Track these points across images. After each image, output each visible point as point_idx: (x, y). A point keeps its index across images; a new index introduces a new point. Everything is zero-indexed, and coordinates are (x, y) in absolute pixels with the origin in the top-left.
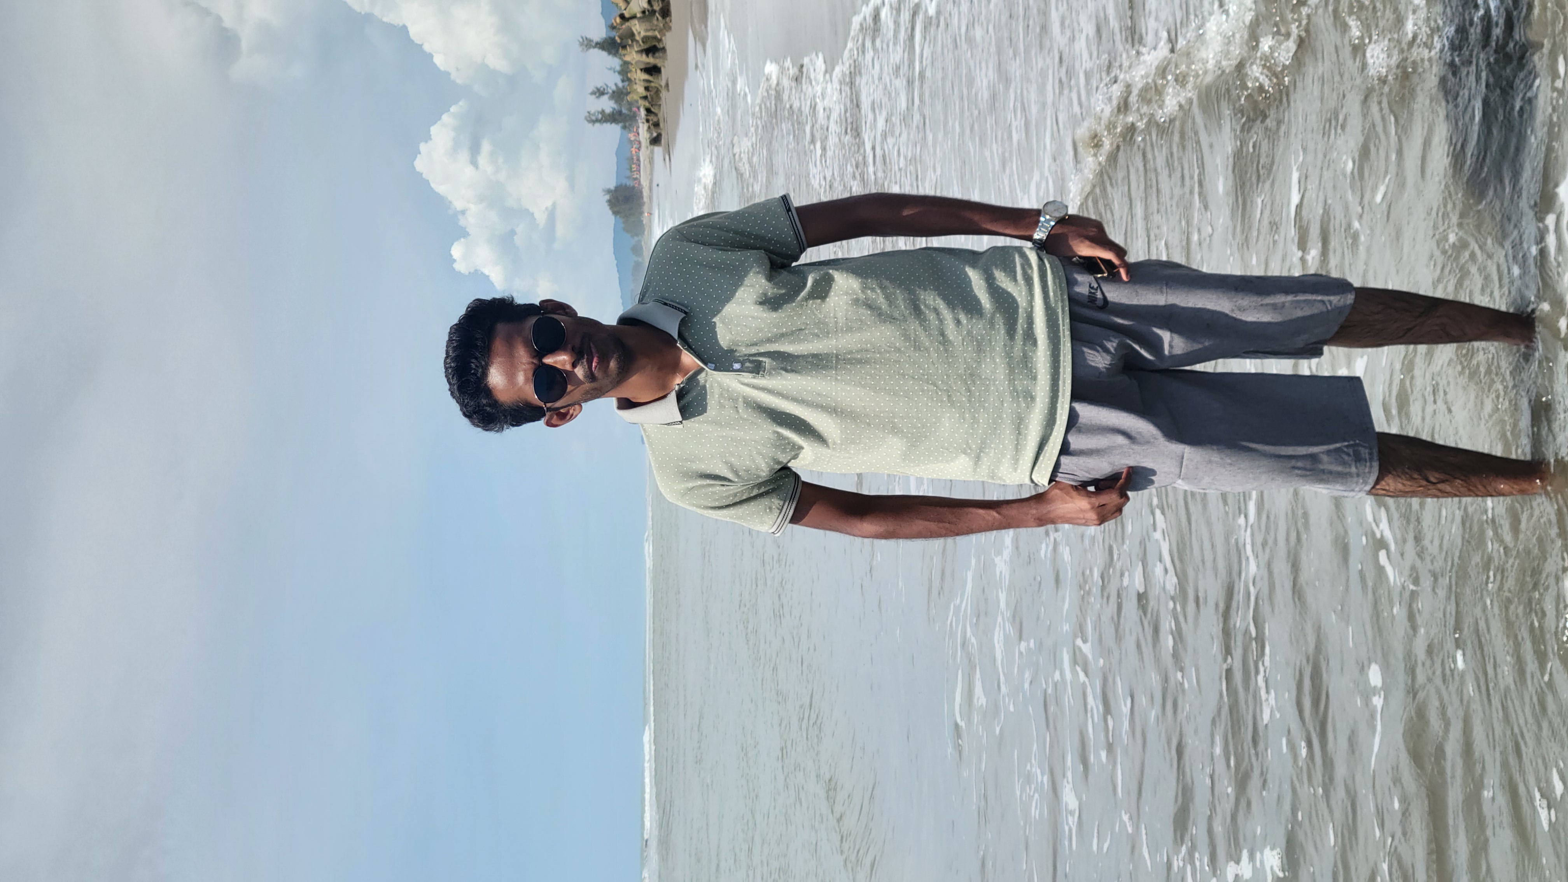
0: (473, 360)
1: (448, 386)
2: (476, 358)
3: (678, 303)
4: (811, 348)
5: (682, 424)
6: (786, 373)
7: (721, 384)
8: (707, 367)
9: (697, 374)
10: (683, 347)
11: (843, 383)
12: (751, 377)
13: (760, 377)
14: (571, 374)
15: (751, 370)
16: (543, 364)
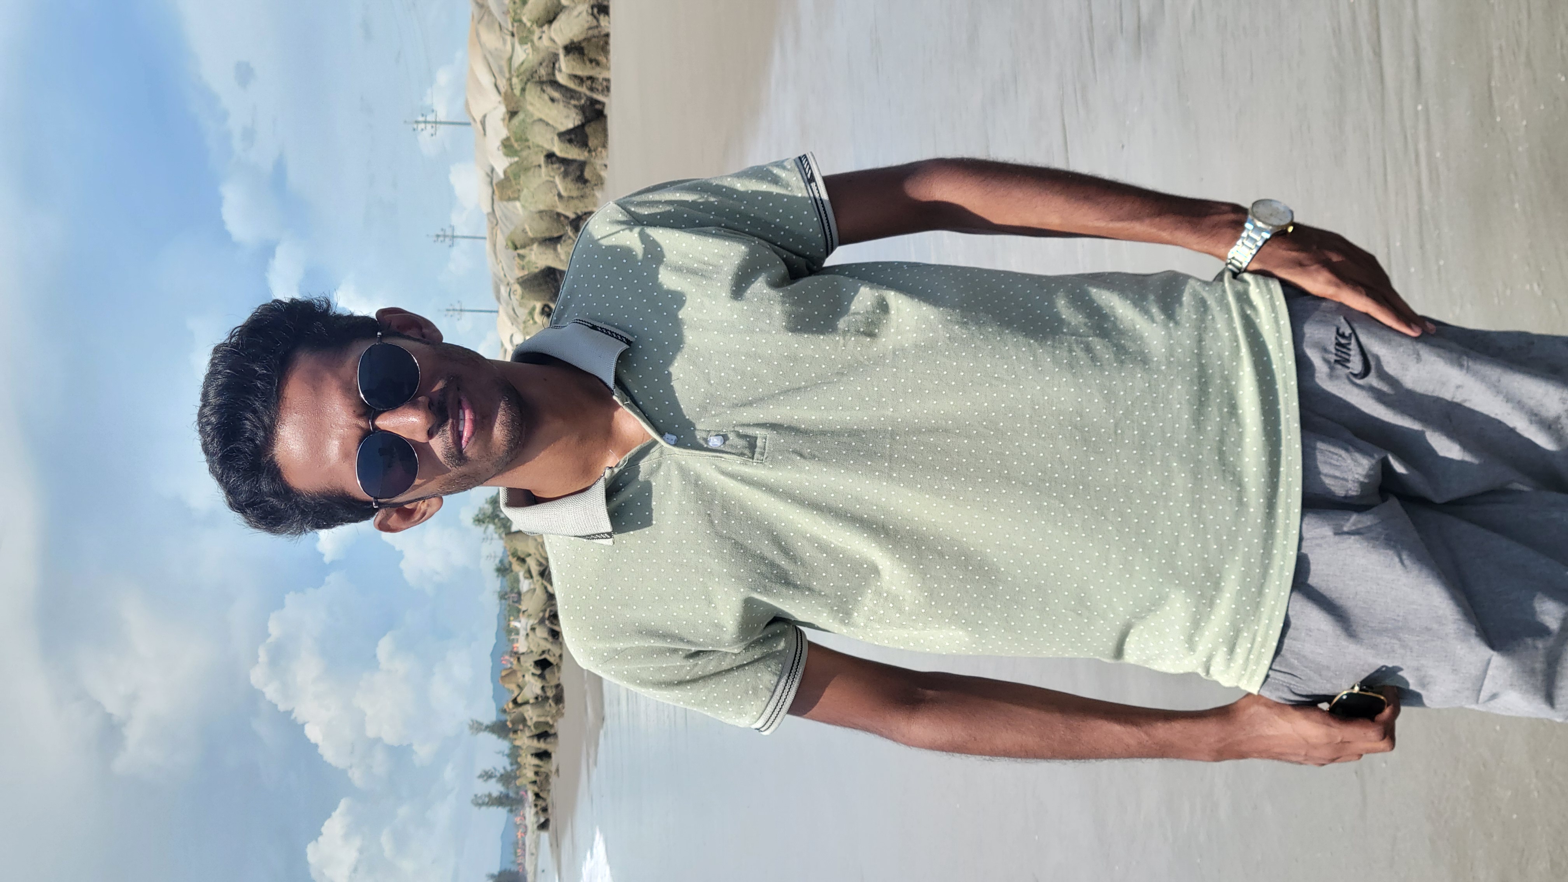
0: (249, 415)
1: (203, 457)
2: (255, 412)
3: (617, 327)
4: (848, 418)
5: (611, 540)
6: (802, 460)
7: (684, 472)
8: (664, 440)
9: (644, 452)
10: (623, 402)
11: (902, 485)
12: (739, 462)
13: (755, 464)
14: (424, 449)
15: (739, 451)
16: (376, 428)
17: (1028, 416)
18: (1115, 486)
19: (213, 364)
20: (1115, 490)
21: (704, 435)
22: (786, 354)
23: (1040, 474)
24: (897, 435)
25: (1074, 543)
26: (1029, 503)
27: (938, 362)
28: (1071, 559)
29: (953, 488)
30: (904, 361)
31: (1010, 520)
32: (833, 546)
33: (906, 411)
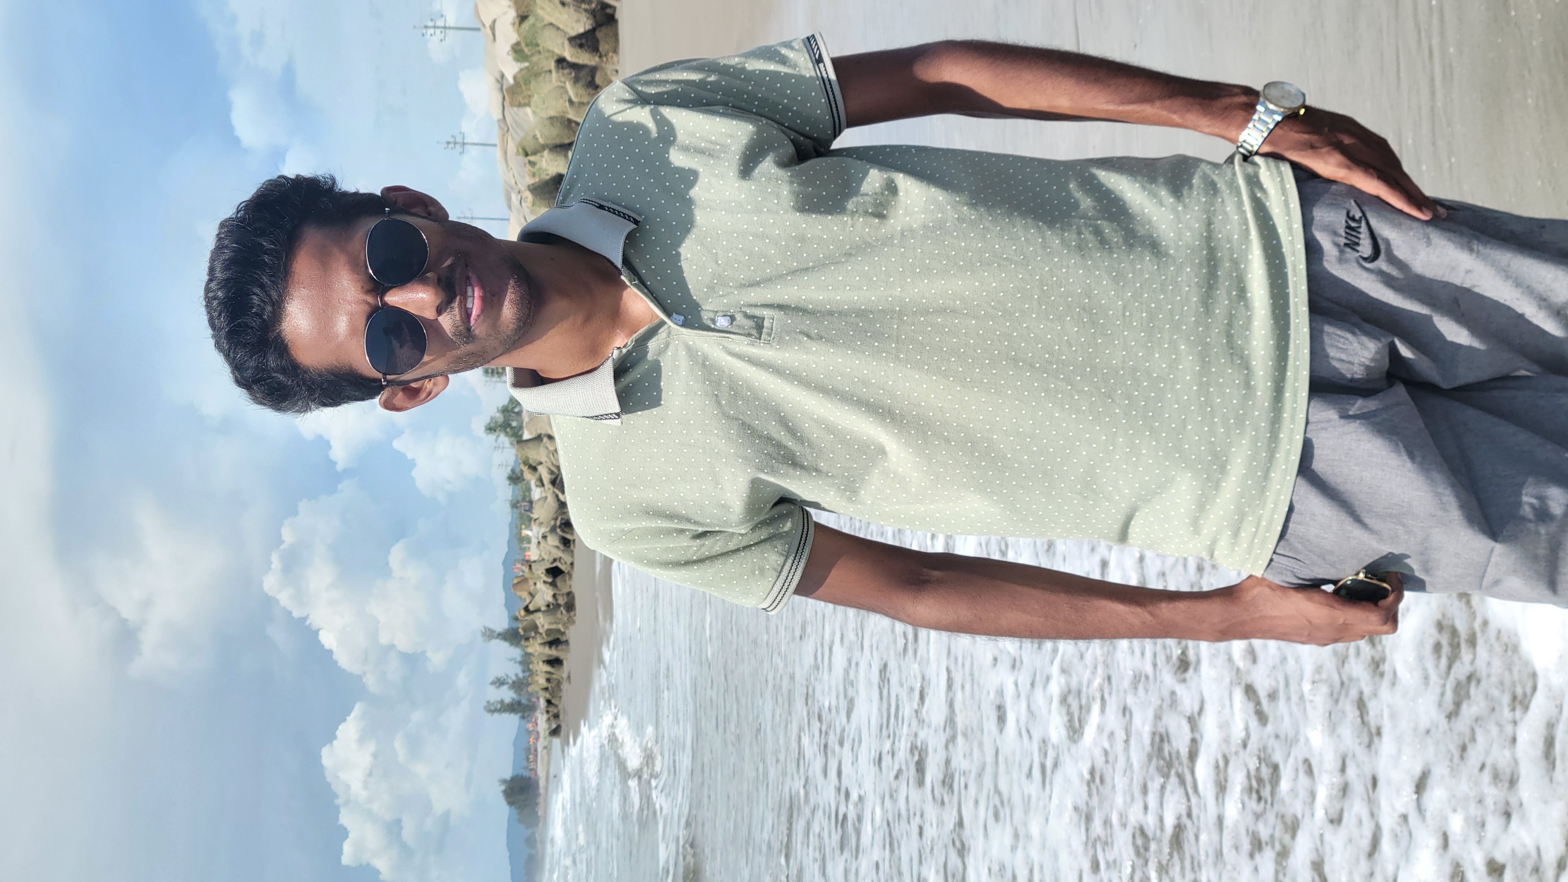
0: (257, 290)
1: (209, 332)
2: (262, 286)
3: (624, 207)
4: (856, 298)
5: (619, 420)
6: (809, 341)
7: (691, 352)
8: (671, 320)
9: (652, 332)
10: (630, 281)
11: (909, 366)
12: (746, 343)
13: (762, 344)
14: (434, 326)
15: (746, 332)
16: (385, 304)
17: (1036, 297)
18: (1123, 369)
19: (219, 239)
20: (1122, 372)
21: (712, 315)
22: (794, 234)
23: (1047, 356)
24: (905, 315)
25: (1081, 426)
26: (1036, 385)
27: (946, 243)
28: (1078, 444)
29: (960, 369)
30: (912, 241)
31: (1017, 402)
32: (840, 427)
33: (914, 291)
